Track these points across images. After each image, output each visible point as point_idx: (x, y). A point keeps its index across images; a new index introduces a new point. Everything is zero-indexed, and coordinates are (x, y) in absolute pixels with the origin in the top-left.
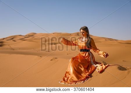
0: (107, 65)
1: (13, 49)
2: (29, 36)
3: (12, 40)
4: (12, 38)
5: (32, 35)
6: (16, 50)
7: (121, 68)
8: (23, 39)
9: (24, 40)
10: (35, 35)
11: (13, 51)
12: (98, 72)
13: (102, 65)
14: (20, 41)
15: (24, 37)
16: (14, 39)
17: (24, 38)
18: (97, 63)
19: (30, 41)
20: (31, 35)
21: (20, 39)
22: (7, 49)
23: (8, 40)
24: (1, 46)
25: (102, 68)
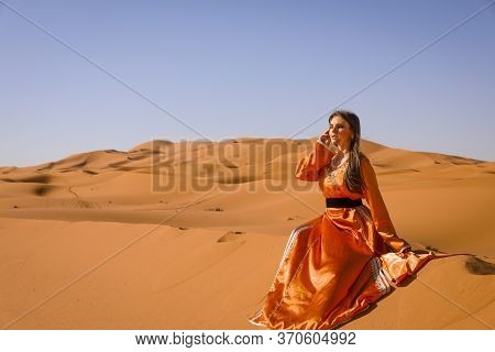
0: (424, 256)
1: (87, 204)
2: (142, 153)
3: (80, 171)
4: (83, 163)
6: (97, 208)
7: (479, 267)
8: (122, 163)
9: (127, 169)
11: (85, 209)
12: (394, 281)
13: (406, 257)
14: (112, 171)
15: (125, 158)
16: (89, 167)
17: (125, 162)
21: (112, 166)
22: (63, 202)
23: (66, 170)
24: (40, 192)
25: (408, 265)
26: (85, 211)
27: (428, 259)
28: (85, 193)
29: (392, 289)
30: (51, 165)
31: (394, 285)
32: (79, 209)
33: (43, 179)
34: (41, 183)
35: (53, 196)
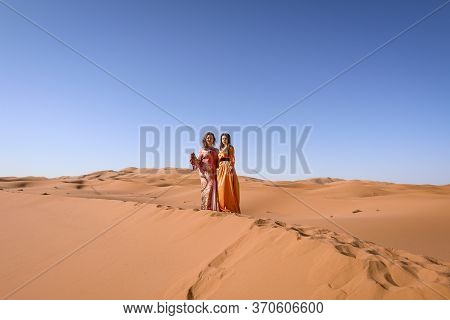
1: (99, 193)
2: (125, 172)
3: (97, 179)
4: (98, 176)
5: (131, 171)
6: (103, 195)
8: (115, 177)
9: (117, 179)
10: (134, 171)
14: (110, 180)
15: (117, 174)
17: (117, 176)
19: (127, 180)
20: (129, 170)
21: (111, 177)
22: (88, 192)
23: (91, 178)
24: (79, 187)
26: (98, 195)
28: (98, 189)
30: (85, 176)
32: (96, 195)
33: (81, 182)
34: (80, 184)
35: (84, 189)
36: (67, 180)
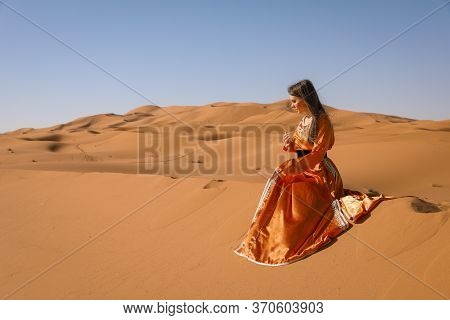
0: (376, 198)
1: (91, 158)
2: (138, 115)
3: (86, 131)
4: (87, 125)
5: (148, 113)
6: (99, 162)
7: (422, 206)
8: (120, 125)
9: (124, 129)
10: (155, 113)
11: (90, 162)
12: (352, 219)
13: (361, 199)
14: (112, 132)
15: (122, 120)
16: (92, 127)
17: (122, 124)
18: (347, 193)
20: (144, 112)
21: (111, 127)
22: (72, 157)
23: (75, 131)
24: (53, 148)
25: (363, 206)
26: (91, 164)
27: (380, 201)
28: (89, 149)
29: (350, 226)
30: (62, 126)
31: (351, 222)
32: (85, 162)
33: (55, 138)
34: (54, 141)
35: (63, 152)
36: (29, 136)
